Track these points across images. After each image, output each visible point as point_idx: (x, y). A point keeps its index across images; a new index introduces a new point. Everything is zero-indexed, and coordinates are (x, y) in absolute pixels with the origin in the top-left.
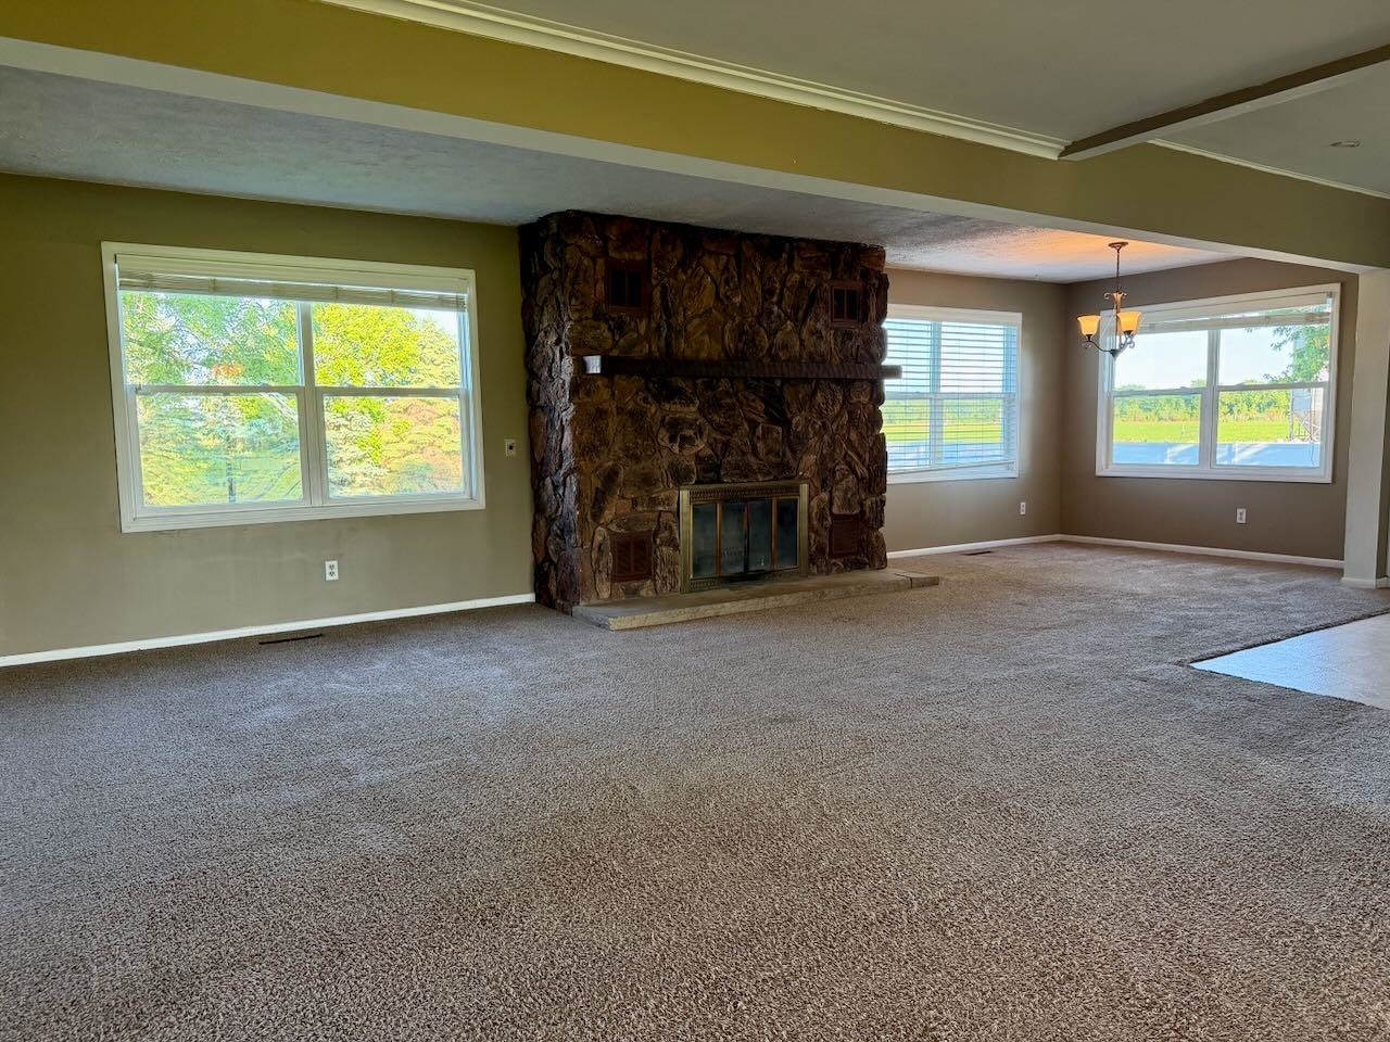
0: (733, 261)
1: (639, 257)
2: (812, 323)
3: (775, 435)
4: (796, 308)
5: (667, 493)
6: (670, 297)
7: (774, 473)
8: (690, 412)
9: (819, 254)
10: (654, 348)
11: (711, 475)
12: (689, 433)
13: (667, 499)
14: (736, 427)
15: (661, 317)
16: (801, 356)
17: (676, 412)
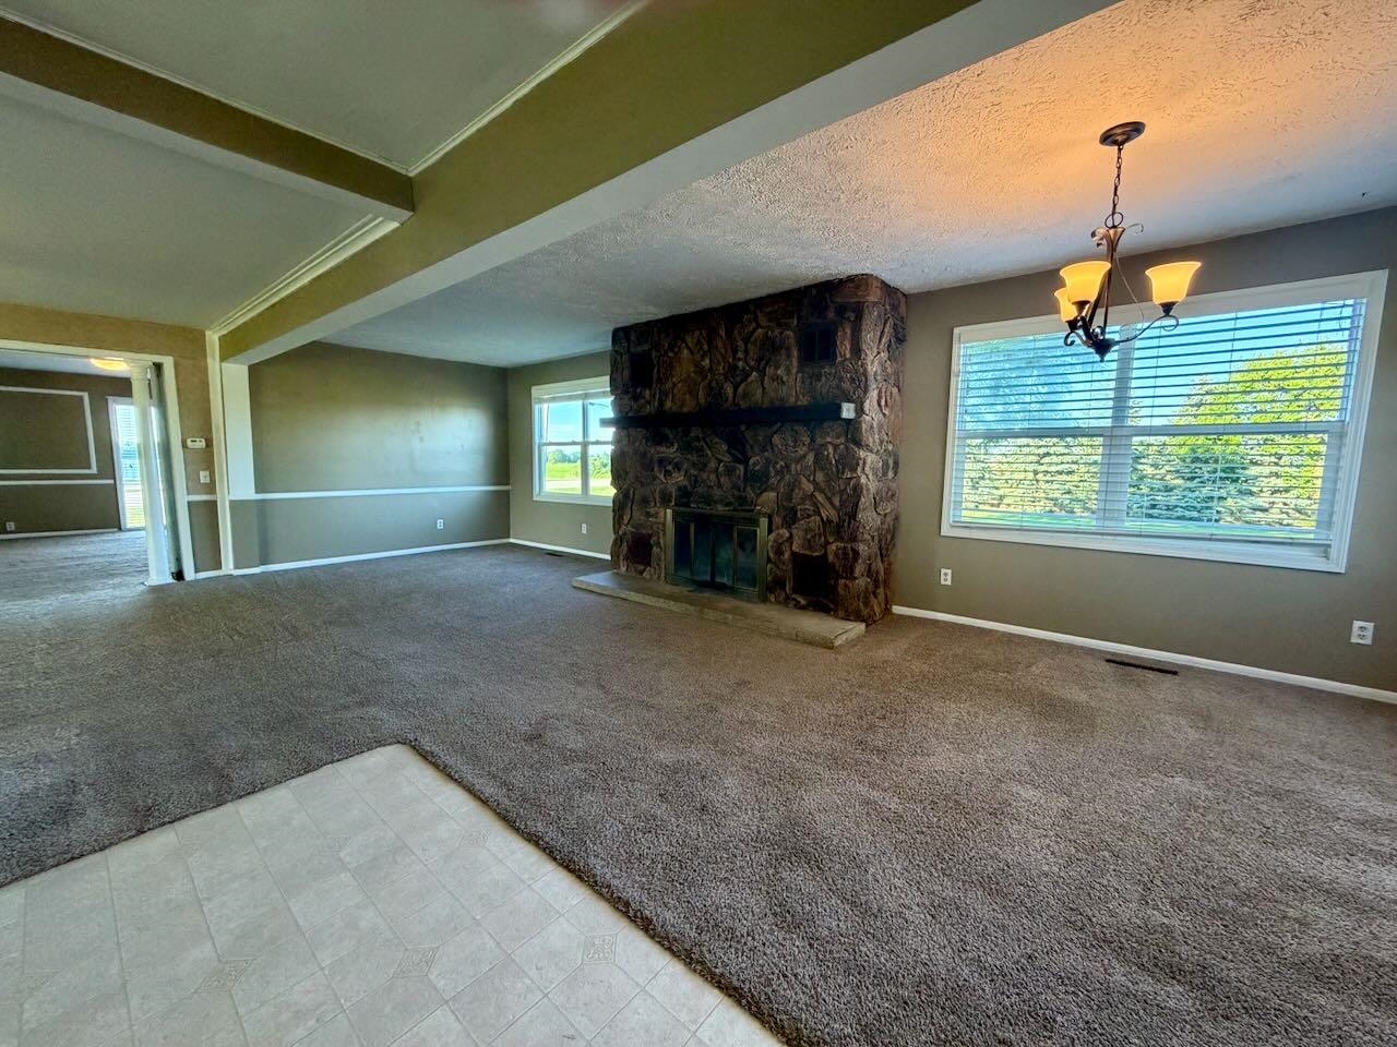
0: (704, 333)
1: (645, 348)
2: (773, 370)
3: (737, 472)
5: (658, 510)
6: (663, 371)
7: (736, 504)
8: (672, 452)
9: (783, 305)
10: (652, 408)
11: (685, 500)
12: (671, 468)
13: (658, 514)
14: (706, 465)
15: (657, 386)
16: (762, 402)
17: (663, 453)
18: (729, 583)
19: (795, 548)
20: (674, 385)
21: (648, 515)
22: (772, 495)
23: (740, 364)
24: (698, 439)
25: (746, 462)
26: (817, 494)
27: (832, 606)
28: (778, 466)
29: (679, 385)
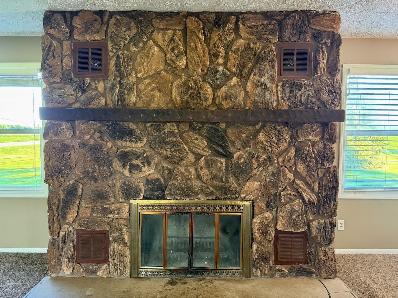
0: (179, 34)
1: (98, 37)
2: (256, 77)
3: (219, 165)
4: (241, 67)
5: (118, 205)
6: (123, 64)
7: (218, 194)
8: (140, 146)
9: (266, 22)
10: (109, 101)
11: (157, 193)
12: (138, 162)
13: (118, 209)
14: (182, 159)
15: (115, 79)
16: (245, 104)
17: (127, 147)
18: (211, 266)
19: (280, 227)
20: (139, 81)
21: (106, 211)
22: (256, 184)
23: (221, 68)
24: (172, 134)
25: (228, 156)
26: (297, 181)
27: (314, 270)
28: (261, 160)
29: (147, 81)
